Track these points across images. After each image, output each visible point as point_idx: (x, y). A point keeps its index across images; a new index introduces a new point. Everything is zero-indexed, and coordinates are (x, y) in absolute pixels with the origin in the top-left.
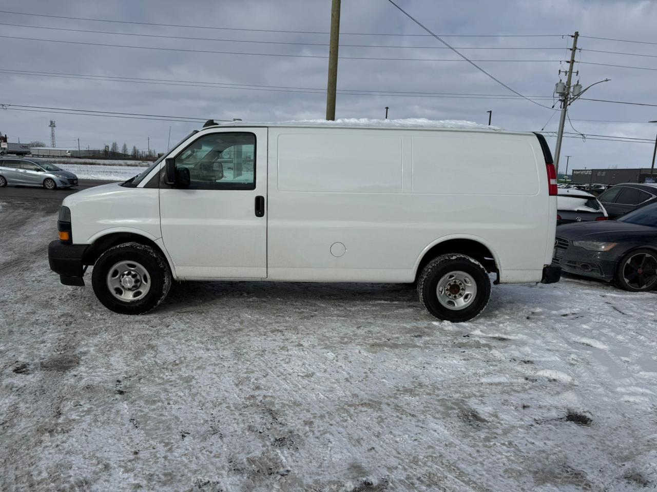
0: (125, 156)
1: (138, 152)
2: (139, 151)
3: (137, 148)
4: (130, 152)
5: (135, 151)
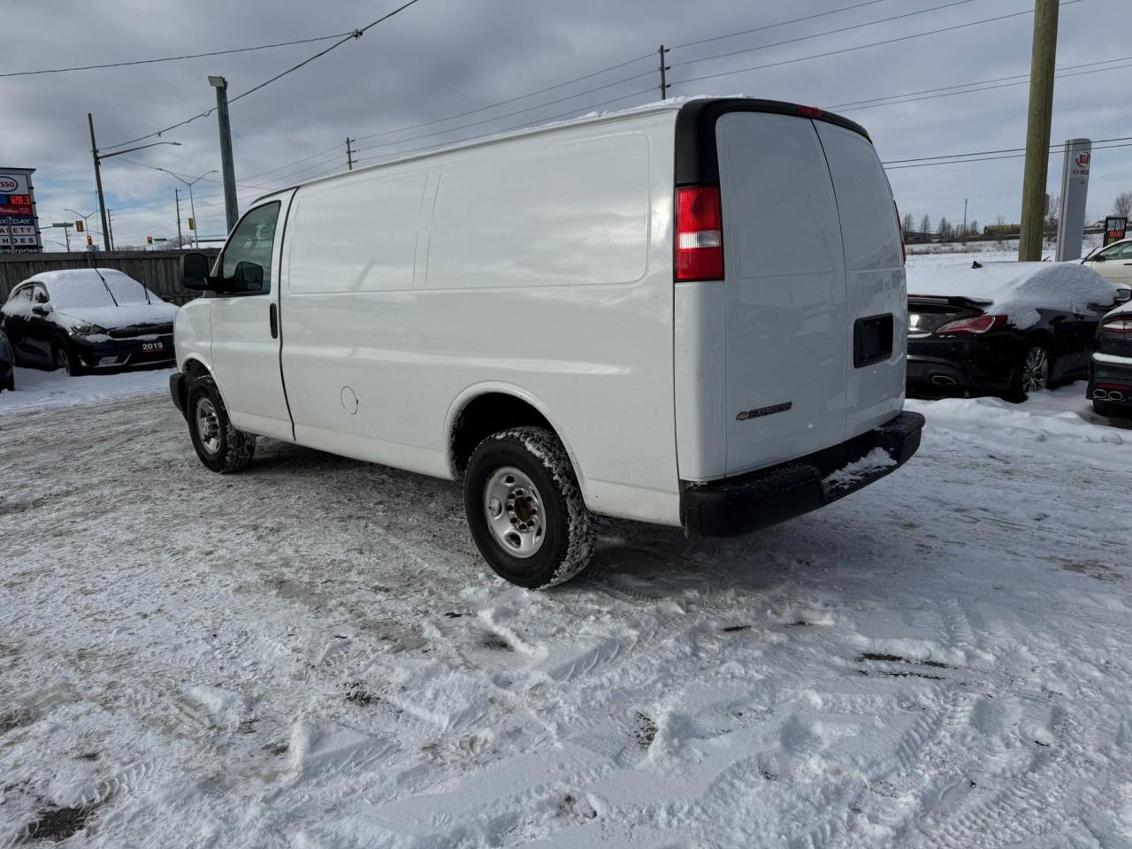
0: (925, 237)
1: (949, 227)
2: (952, 224)
3: (948, 221)
4: (934, 229)
5: (945, 226)
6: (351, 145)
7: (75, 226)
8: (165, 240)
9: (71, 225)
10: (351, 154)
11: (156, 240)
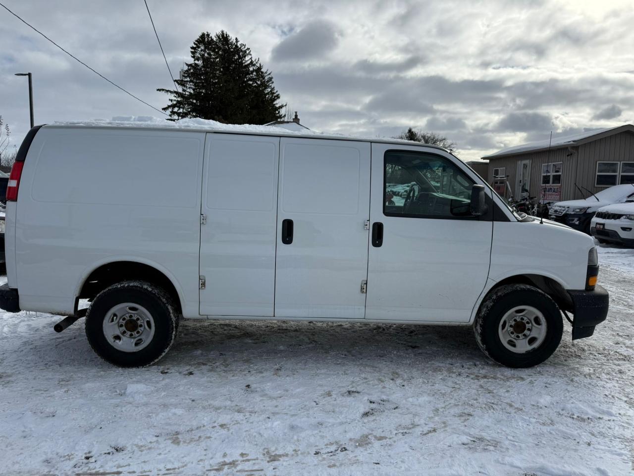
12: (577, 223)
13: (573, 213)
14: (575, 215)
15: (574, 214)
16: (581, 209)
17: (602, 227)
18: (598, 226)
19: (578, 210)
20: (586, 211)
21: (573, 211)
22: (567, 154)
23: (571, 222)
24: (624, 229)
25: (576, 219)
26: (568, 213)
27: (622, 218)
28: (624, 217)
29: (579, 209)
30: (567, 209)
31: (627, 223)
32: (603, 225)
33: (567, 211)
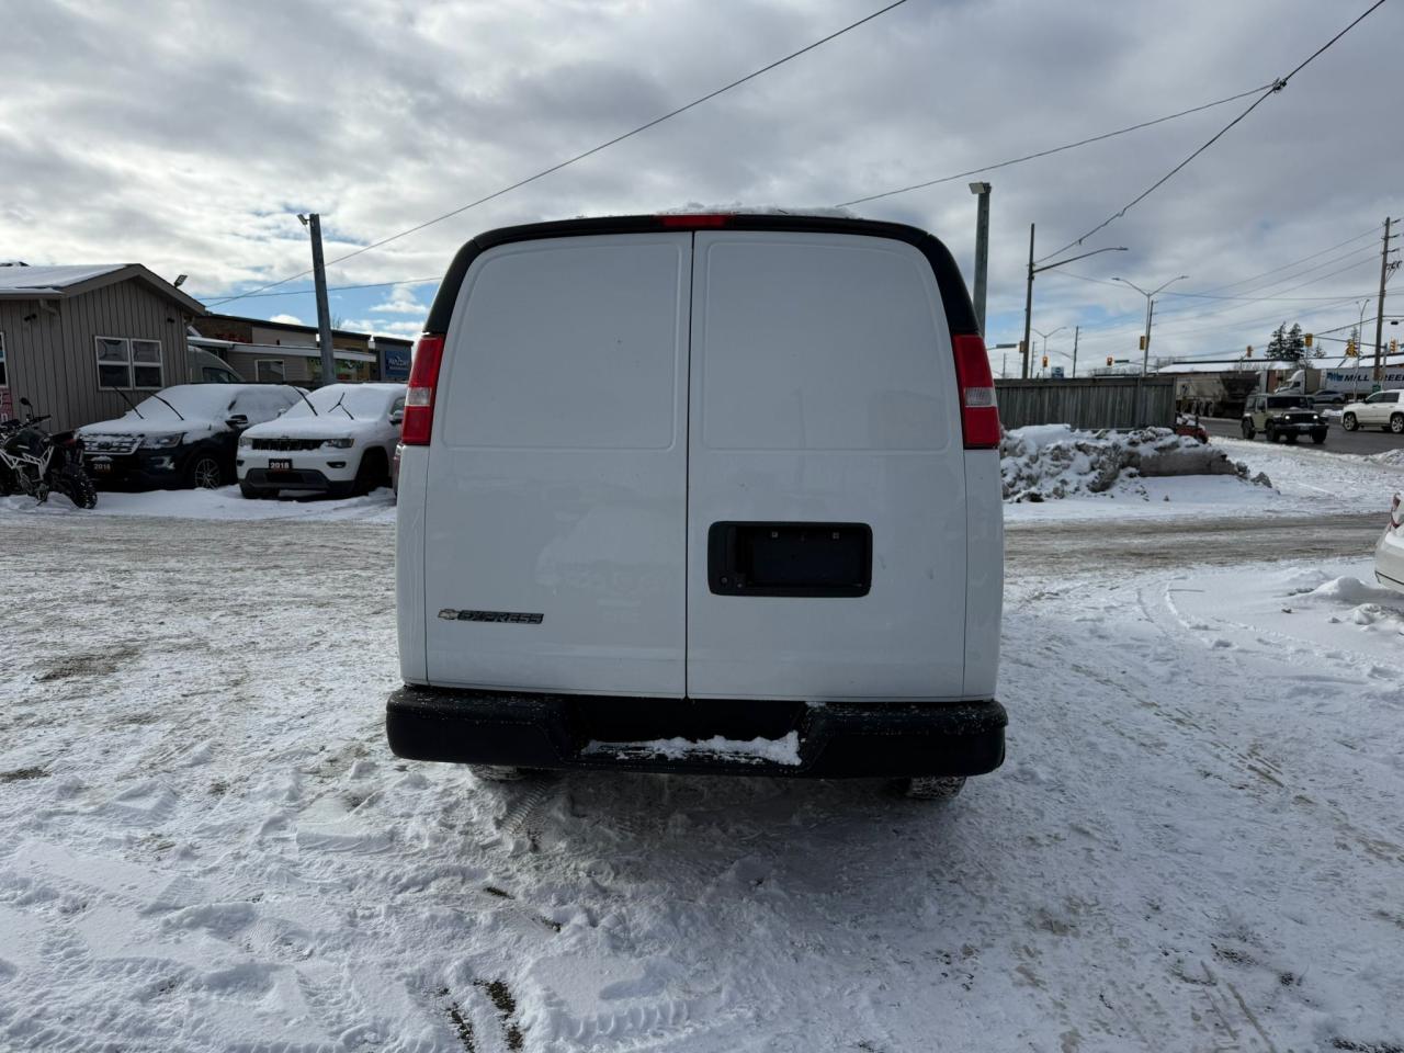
6: (1391, 228)
7: (1018, 347)
8: (1127, 361)
9: (1014, 346)
10: (1390, 240)
11: (1117, 362)
12: (171, 467)
13: (158, 446)
14: (163, 451)
15: (162, 449)
16: (171, 438)
17: (287, 465)
18: (277, 465)
19: (166, 441)
20: (181, 441)
21: (158, 442)
22: (24, 317)
23: (157, 466)
24: (333, 465)
25: (167, 459)
26: (145, 447)
27: (323, 446)
28: (326, 443)
29: (166, 437)
30: (139, 440)
31: (333, 455)
32: (289, 461)
33: (143, 443)
